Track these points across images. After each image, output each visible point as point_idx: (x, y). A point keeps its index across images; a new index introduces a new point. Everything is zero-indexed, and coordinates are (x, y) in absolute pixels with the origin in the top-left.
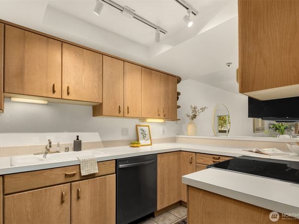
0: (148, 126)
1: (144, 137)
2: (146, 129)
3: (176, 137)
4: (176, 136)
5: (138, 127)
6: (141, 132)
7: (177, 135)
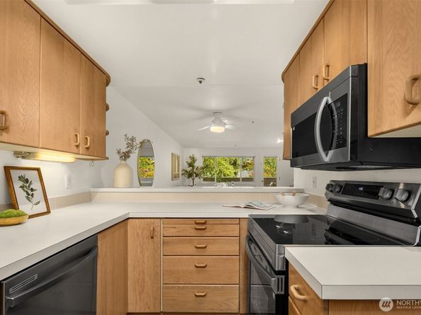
0: (38, 170)
1: (29, 196)
2: (32, 176)
3: (90, 192)
4: (92, 190)
5: (12, 172)
6: (21, 183)
7: (94, 187)
